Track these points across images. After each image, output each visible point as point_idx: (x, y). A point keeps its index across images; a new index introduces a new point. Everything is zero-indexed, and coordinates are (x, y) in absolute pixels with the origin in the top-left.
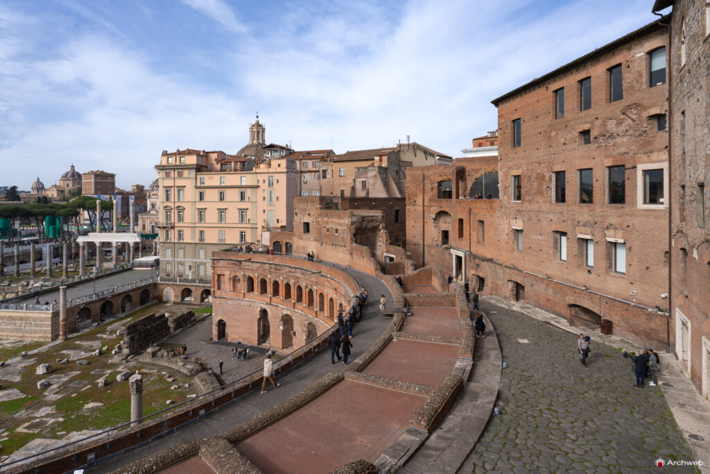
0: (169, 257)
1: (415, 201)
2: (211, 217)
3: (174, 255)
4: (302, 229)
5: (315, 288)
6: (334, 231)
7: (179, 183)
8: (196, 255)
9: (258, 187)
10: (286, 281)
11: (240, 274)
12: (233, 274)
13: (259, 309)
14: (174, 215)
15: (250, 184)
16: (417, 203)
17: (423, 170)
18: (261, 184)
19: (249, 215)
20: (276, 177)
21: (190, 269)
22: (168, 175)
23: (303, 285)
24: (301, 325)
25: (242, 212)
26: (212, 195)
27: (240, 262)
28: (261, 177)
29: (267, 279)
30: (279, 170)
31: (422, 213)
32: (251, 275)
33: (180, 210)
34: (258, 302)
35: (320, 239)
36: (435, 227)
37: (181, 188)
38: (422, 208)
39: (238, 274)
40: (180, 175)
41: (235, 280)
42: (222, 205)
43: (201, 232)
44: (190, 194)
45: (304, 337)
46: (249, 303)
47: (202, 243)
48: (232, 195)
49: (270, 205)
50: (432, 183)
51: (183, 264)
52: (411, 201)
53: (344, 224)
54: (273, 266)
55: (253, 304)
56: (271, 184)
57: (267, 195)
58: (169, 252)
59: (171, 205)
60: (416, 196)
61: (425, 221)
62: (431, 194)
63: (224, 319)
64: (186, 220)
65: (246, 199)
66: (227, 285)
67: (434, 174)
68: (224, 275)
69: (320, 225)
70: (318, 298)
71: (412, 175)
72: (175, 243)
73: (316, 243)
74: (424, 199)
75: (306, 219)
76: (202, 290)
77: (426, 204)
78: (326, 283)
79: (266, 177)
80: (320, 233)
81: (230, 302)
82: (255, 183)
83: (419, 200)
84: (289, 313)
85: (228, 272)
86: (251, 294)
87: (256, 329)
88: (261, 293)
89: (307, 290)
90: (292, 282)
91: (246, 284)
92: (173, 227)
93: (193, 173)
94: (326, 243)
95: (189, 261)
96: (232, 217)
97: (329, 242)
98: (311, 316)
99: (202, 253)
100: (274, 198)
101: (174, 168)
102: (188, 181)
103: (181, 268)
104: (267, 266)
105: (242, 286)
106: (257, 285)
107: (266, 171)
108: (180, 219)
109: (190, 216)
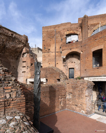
1: (49, 49)
16: (51, 50)
17: (55, 28)
31: (54, 57)
36: (64, 66)
38: (54, 54)
50: (61, 36)
52: (46, 50)
60: (50, 46)
61: (57, 63)
62: (61, 43)
67: (64, 29)
71: (47, 32)
74: (56, 47)
77: (57, 51)
83: (52, 48)
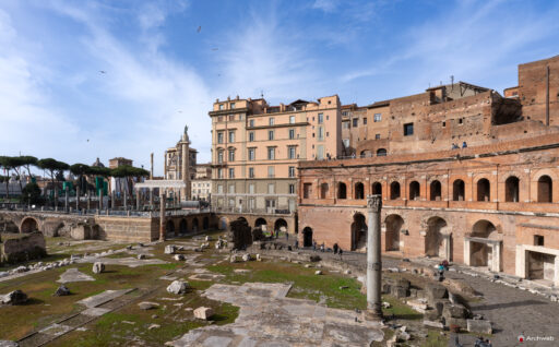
0: (221, 193)
1: (534, 100)
2: (261, 154)
3: (225, 191)
4: (402, 131)
5: (445, 176)
6: (457, 122)
7: (230, 126)
8: (245, 190)
9: (307, 124)
10: (393, 180)
11: (330, 182)
12: (322, 182)
13: (353, 214)
14: (225, 155)
15: (299, 121)
16: (537, 101)
18: (310, 121)
19: (298, 151)
20: (326, 113)
21: (241, 201)
22: (220, 121)
23: (421, 179)
24: (418, 222)
25: (291, 148)
26: (261, 135)
27: (330, 168)
28: (310, 115)
29: (364, 183)
30: (329, 106)
31: (544, 111)
32: (343, 181)
33: (232, 150)
34: (352, 206)
35: (431, 136)
37: (232, 131)
39: (327, 181)
40: (232, 120)
41: (324, 188)
42: (271, 144)
43: (251, 169)
44: (241, 135)
45: (424, 233)
46: (339, 209)
47: (252, 178)
48: (281, 134)
49: (320, 141)
51: (233, 198)
52: (527, 100)
53: (477, 109)
54: (372, 168)
55: (345, 209)
56: (320, 121)
57: (316, 131)
58: (221, 187)
59: (223, 146)
61: (550, 119)
62: (558, 88)
63: (311, 226)
64: (236, 159)
65: (296, 136)
66: (314, 193)
68: (310, 184)
69: (431, 122)
70: (451, 187)
72: (226, 180)
73: (424, 142)
75: (408, 121)
76: (255, 218)
78: (471, 165)
79: (315, 114)
80: (430, 130)
81: (317, 209)
82: (305, 121)
83: (541, 97)
84: (397, 212)
85: (316, 180)
86: (344, 200)
87: (349, 234)
88: (357, 198)
89: (429, 183)
90: (401, 180)
91: (337, 190)
92: (225, 166)
93: (244, 116)
94: (441, 139)
95: (240, 195)
96: (282, 154)
97: (446, 136)
98: (437, 208)
99: (252, 187)
100: (323, 133)
101: (226, 113)
102: (239, 124)
103: (232, 202)
104: (364, 169)
105: (332, 192)
106: (350, 190)
107: (316, 108)
108: (232, 158)
109: (240, 155)
